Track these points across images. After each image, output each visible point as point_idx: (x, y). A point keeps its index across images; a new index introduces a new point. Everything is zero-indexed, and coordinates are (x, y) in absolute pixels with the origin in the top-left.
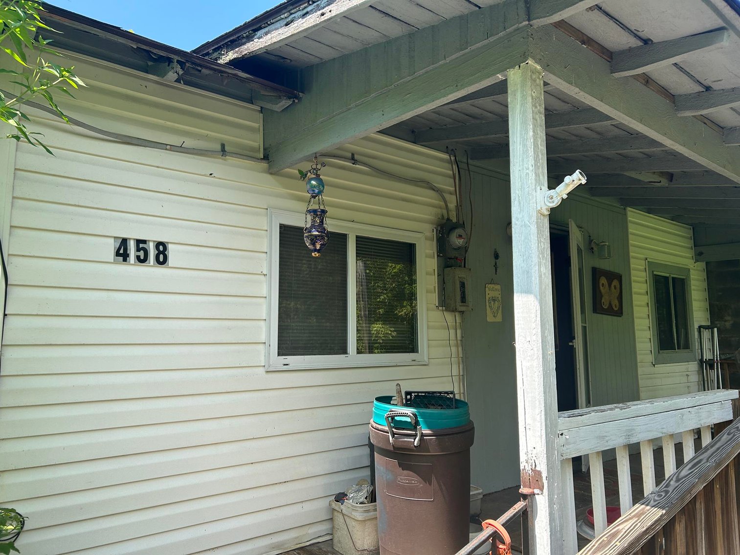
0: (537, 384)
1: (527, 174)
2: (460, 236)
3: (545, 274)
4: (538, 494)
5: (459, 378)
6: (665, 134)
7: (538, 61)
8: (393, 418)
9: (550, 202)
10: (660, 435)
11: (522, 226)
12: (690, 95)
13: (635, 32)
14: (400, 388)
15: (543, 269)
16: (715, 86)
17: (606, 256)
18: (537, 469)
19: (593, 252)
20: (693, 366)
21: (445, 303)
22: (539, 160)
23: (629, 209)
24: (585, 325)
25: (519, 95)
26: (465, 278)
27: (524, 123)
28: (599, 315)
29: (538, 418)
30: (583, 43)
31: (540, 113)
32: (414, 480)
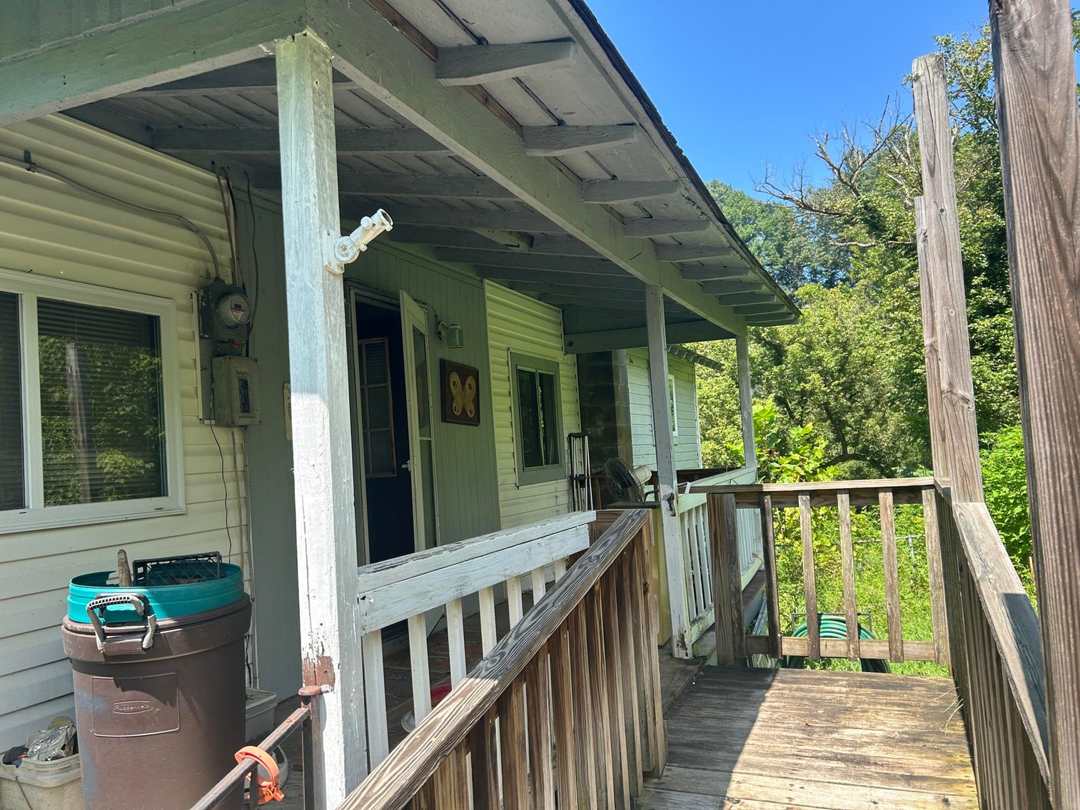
0: (324, 528)
1: (307, 208)
2: (238, 308)
3: (337, 363)
4: (327, 692)
5: (241, 530)
6: (510, 178)
7: (324, 36)
8: (103, 608)
9: (343, 256)
10: (503, 579)
11: (301, 289)
12: (540, 128)
13: (465, 23)
14: (126, 557)
15: (334, 357)
16: (569, 120)
17: (458, 343)
18: (325, 655)
19: (440, 339)
20: (563, 485)
21: (214, 413)
22: (326, 190)
23: (487, 281)
24: (429, 439)
25: (293, 82)
26: (247, 374)
27: (302, 128)
28: (450, 425)
29: (326, 578)
30: (395, 23)
31: (327, 117)
32: (143, 704)
